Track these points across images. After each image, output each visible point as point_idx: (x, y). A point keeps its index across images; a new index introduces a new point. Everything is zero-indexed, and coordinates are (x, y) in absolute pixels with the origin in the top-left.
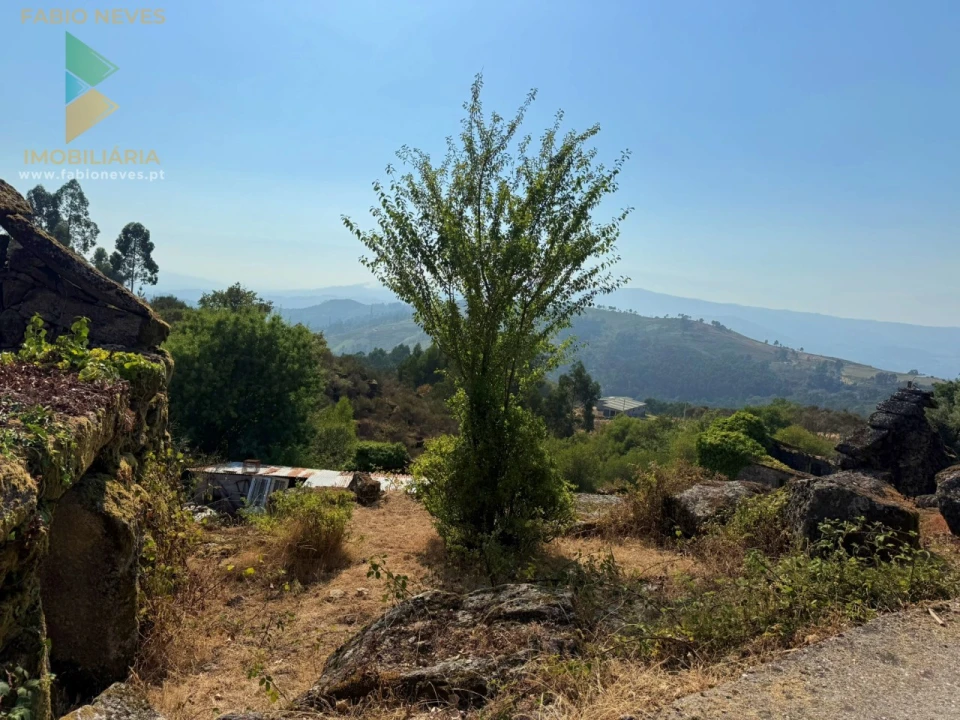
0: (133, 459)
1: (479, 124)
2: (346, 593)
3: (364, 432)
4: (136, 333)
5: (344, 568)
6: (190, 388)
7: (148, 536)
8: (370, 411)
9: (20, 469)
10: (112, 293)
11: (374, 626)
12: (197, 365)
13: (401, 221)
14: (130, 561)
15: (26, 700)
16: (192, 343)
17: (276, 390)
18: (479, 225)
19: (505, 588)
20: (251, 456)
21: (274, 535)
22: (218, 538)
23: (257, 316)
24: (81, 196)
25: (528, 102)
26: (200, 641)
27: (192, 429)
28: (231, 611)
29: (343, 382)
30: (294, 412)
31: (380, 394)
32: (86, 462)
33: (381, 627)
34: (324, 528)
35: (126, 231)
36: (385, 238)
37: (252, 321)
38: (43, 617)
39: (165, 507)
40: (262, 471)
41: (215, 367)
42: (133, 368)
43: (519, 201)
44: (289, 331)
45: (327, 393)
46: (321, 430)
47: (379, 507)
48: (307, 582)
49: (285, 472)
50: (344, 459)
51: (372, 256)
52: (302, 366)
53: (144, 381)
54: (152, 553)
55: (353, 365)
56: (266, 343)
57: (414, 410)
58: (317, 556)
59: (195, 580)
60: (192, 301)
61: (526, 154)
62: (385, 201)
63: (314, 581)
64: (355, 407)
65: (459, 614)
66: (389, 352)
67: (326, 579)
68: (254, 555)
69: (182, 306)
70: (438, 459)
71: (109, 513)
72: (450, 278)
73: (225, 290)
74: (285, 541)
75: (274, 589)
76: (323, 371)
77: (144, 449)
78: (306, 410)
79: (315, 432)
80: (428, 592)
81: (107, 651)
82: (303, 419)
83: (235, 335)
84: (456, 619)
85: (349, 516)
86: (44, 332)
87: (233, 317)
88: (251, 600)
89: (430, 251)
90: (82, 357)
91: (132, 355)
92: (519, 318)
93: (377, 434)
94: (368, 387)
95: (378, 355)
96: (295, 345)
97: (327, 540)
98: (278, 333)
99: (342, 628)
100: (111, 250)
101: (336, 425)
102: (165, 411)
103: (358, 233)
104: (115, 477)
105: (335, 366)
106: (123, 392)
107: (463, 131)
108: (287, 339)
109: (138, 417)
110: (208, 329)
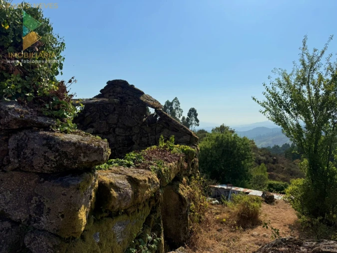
0: (187, 178)
1: (307, 54)
2: (259, 234)
3: (271, 177)
4: (189, 140)
5: (259, 225)
6: (209, 159)
7: (192, 203)
8: (274, 169)
9: (155, 177)
10: (182, 128)
11: (265, 246)
12: (211, 151)
13: (275, 95)
14: (186, 209)
15: (156, 243)
16: (209, 144)
17: (237, 160)
18: (309, 93)
19: (323, 241)
20: (229, 183)
21: (233, 209)
22: (215, 208)
23: (229, 134)
24: (178, 101)
25: (329, 41)
26: (208, 240)
27: (210, 172)
28: (219, 233)
29: (262, 158)
30: (243, 168)
31: (278, 163)
32: (173, 176)
33: (268, 247)
34: (251, 209)
35: (190, 110)
36: (268, 103)
37: (227, 136)
38: (162, 221)
39: (197, 195)
40: (233, 188)
41: (216, 152)
42: (187, 150)
43: (328, 81)
44: (240, 139)
45: (256, 161)
46: (255, 175)
47: (274, 205)
48: (245, 228)
49: (242, 189)
50: (264, 187)
51: (264, 109)
52: (245, 152)
53: (190, 154)
54: (194, 209)
55: (266, 151)
56: (232, 144)
57: (293, 169)
58: (249, 219)
59: (207, 221)
60: (209, 131)
61: (330, 62)
62: (268, 89)
63: (248, 228)
64: (267, 167)
65: (301, 248)
66: (281, 146)
67: (252, 228)
68: (226, 215)
69: (206, 132)
70: (296, 187)
71: (180, 194)
72: (296, 115)
73: (219, 127)
74: (237, 212)
75: (233, 228)
76: (253, 154)
77: (191, 175)
78: (248, 167)
79: (252, 176)
80: (288, 236)
81: (180, 237)
82: (247, 171)
83: (222, 141)
84: (299, 249)
85: (260, 206)
86: (163, 140)
87: (221, 135)
88: (225, 231)
89: (287, 105)
90: (173, 147)
91: (186, 146)
92: (332, 129)
93: (277, 178)
94: (272, 160)
95: (276, 147)
96: (243, 144)
97: (252, 214)
98: (237, 140)
99: (257, 246)
100: (186, 116)
101: (260, 174)
102: (197, 164)
103: (258, 102)
104: (182, 183)
105: (259, 152)
106: (183, 157)
107: (300, 58)
108: (240, 142)
109: (188, 165)
110: (214, 139)
